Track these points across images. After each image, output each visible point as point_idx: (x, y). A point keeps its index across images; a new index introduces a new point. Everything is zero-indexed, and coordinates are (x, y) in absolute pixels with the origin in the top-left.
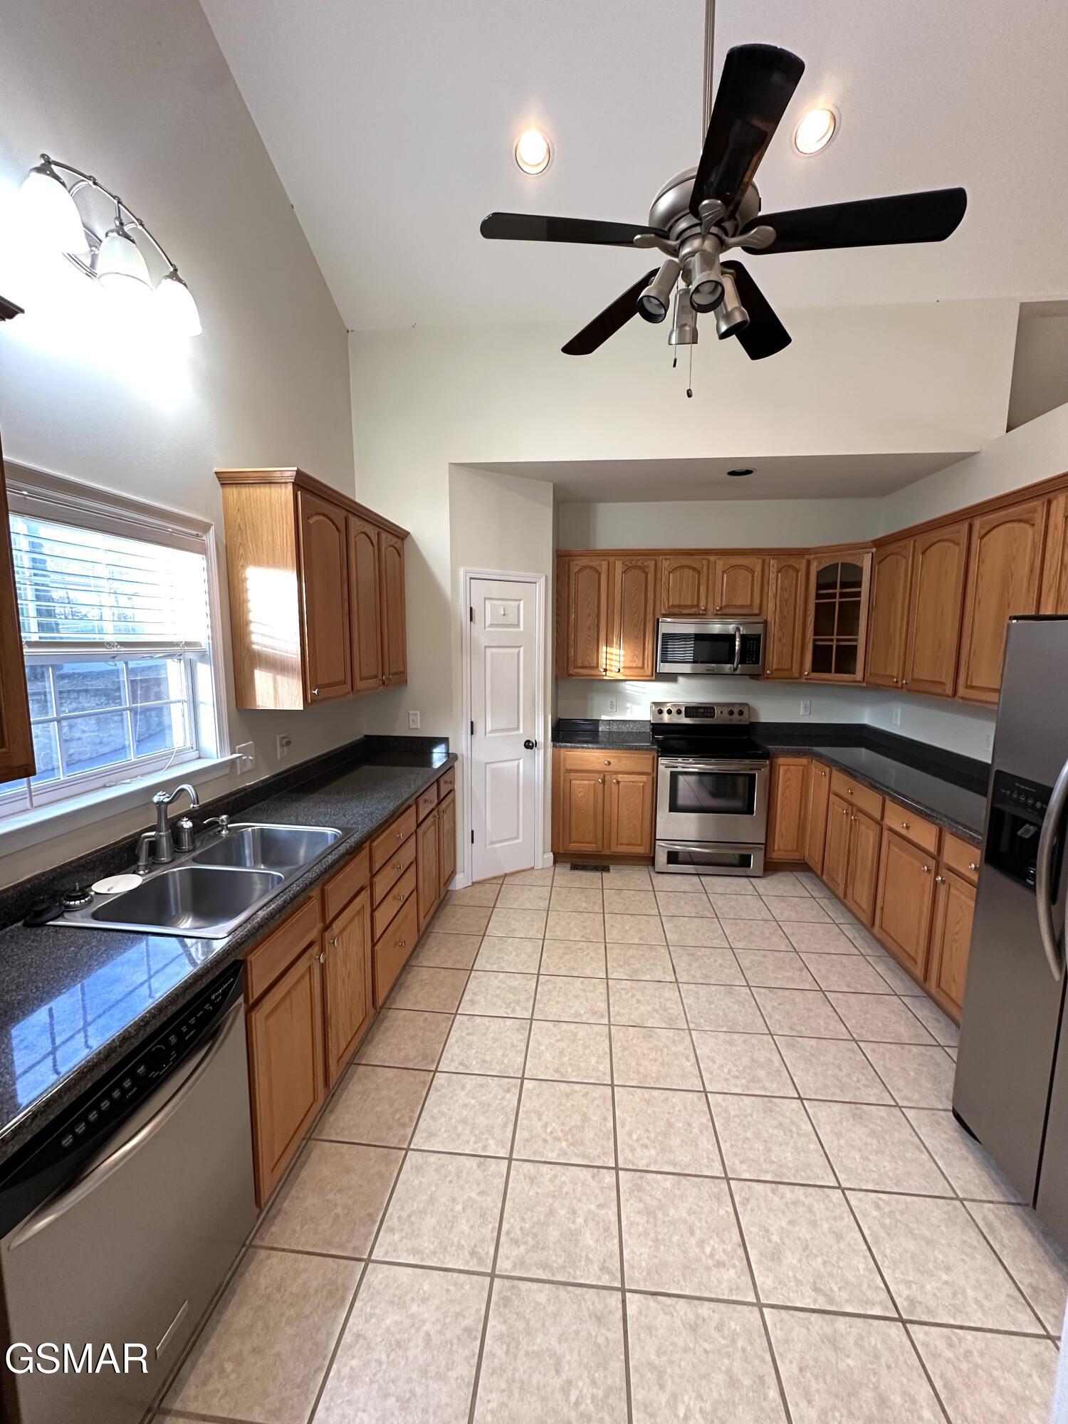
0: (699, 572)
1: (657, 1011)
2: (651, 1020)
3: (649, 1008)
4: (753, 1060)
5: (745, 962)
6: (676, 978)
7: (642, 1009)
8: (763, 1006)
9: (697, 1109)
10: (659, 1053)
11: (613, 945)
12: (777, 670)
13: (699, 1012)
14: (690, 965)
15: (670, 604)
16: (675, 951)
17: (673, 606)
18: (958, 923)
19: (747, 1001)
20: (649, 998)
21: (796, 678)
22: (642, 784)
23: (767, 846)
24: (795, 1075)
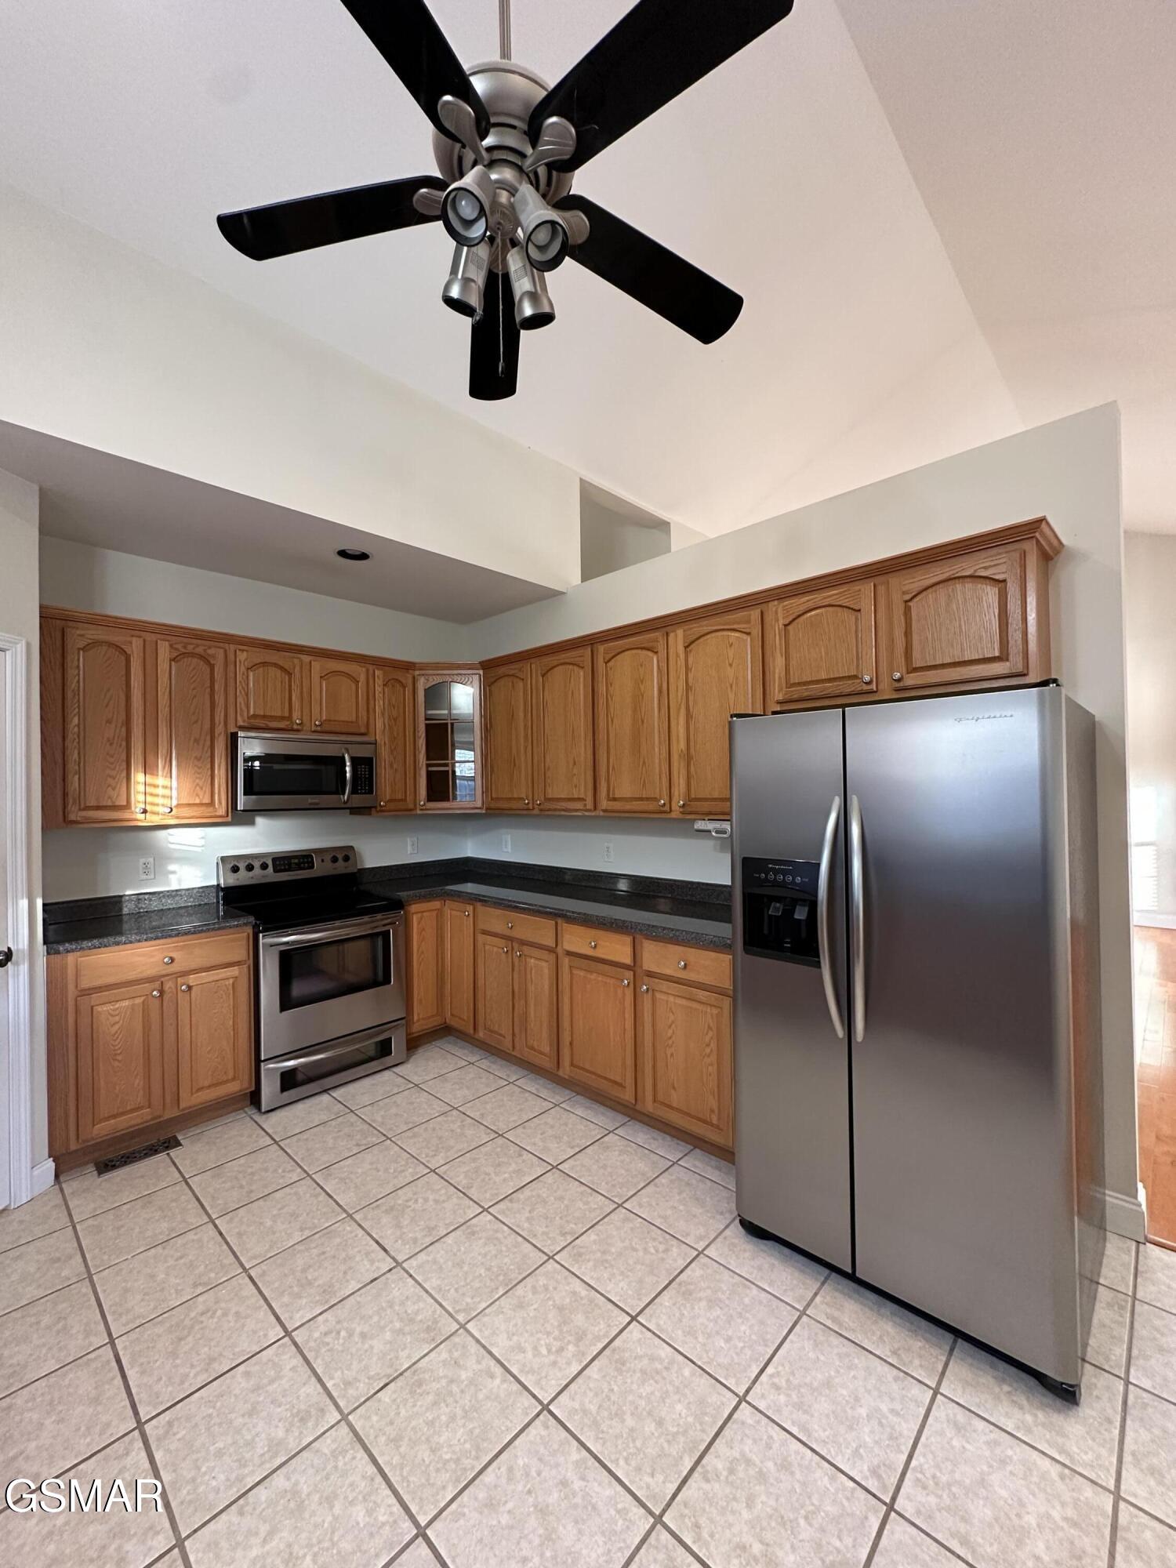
0: (290, 674)
1: (400, 1332)
2: (403, 1354)
3: (388, 1336)
4: (561, 1309)
5: (461, 1180)
6: (394, 1259)
7: (378, 1345)
8: (518, 1226)
9: (556, 1447)
10: (450, 1400)
11: (263, 1266)
12: (391, 801)
13: (456, 1290)
14: (398, 1226)
15: (252, 713)
16: (365, 1218)
17: (255, 716)
18: (670, 1027)
19: (497, 1231)
20: (376, 1319)
21: (411, 810)
22: (231, 981)
23: (407, 1019)
24: (609, 1292)
